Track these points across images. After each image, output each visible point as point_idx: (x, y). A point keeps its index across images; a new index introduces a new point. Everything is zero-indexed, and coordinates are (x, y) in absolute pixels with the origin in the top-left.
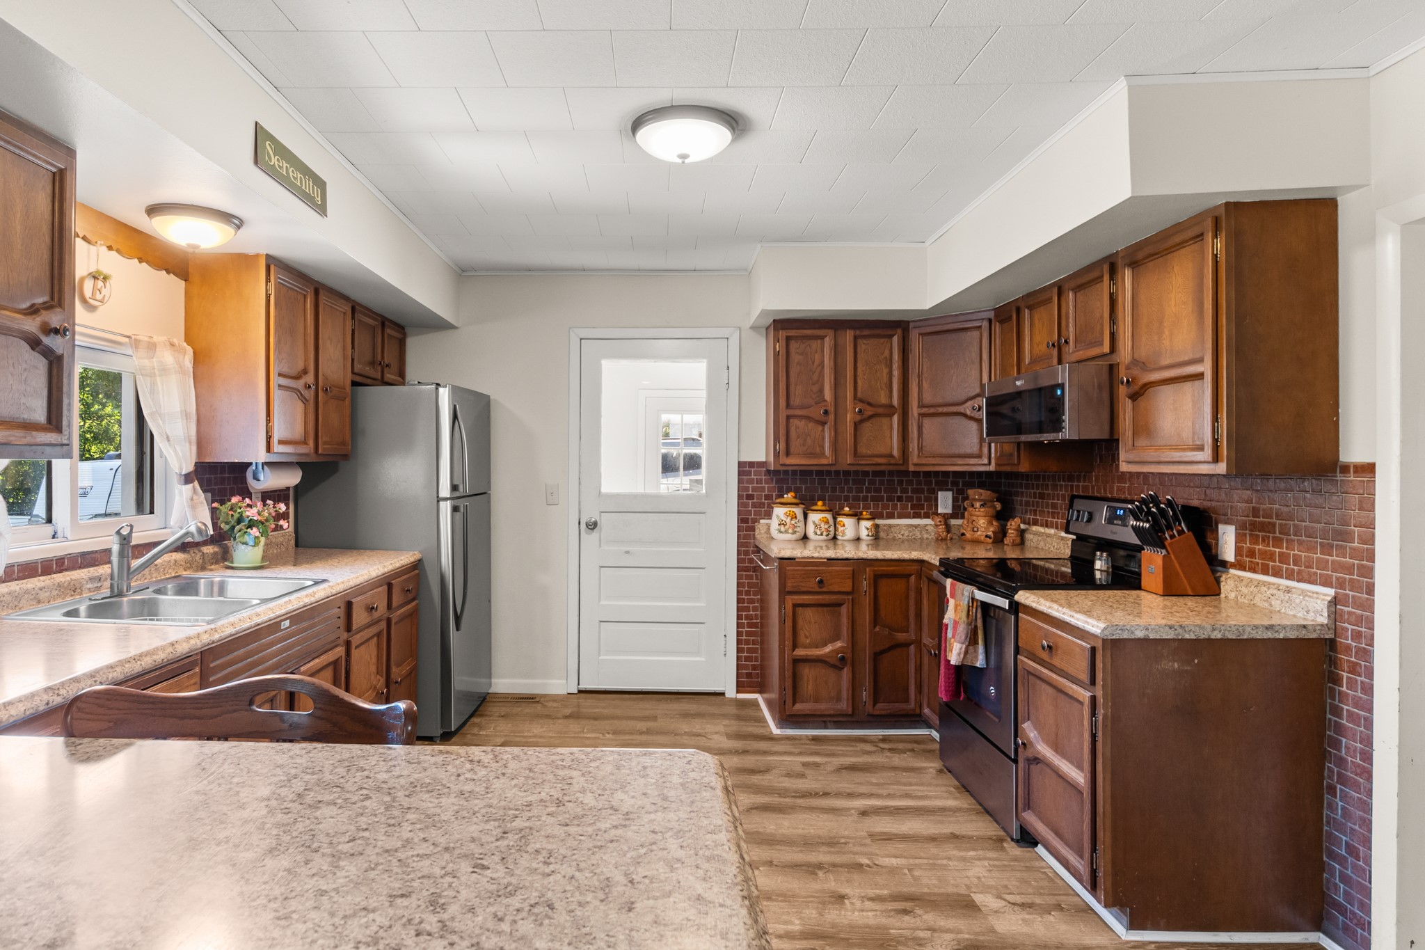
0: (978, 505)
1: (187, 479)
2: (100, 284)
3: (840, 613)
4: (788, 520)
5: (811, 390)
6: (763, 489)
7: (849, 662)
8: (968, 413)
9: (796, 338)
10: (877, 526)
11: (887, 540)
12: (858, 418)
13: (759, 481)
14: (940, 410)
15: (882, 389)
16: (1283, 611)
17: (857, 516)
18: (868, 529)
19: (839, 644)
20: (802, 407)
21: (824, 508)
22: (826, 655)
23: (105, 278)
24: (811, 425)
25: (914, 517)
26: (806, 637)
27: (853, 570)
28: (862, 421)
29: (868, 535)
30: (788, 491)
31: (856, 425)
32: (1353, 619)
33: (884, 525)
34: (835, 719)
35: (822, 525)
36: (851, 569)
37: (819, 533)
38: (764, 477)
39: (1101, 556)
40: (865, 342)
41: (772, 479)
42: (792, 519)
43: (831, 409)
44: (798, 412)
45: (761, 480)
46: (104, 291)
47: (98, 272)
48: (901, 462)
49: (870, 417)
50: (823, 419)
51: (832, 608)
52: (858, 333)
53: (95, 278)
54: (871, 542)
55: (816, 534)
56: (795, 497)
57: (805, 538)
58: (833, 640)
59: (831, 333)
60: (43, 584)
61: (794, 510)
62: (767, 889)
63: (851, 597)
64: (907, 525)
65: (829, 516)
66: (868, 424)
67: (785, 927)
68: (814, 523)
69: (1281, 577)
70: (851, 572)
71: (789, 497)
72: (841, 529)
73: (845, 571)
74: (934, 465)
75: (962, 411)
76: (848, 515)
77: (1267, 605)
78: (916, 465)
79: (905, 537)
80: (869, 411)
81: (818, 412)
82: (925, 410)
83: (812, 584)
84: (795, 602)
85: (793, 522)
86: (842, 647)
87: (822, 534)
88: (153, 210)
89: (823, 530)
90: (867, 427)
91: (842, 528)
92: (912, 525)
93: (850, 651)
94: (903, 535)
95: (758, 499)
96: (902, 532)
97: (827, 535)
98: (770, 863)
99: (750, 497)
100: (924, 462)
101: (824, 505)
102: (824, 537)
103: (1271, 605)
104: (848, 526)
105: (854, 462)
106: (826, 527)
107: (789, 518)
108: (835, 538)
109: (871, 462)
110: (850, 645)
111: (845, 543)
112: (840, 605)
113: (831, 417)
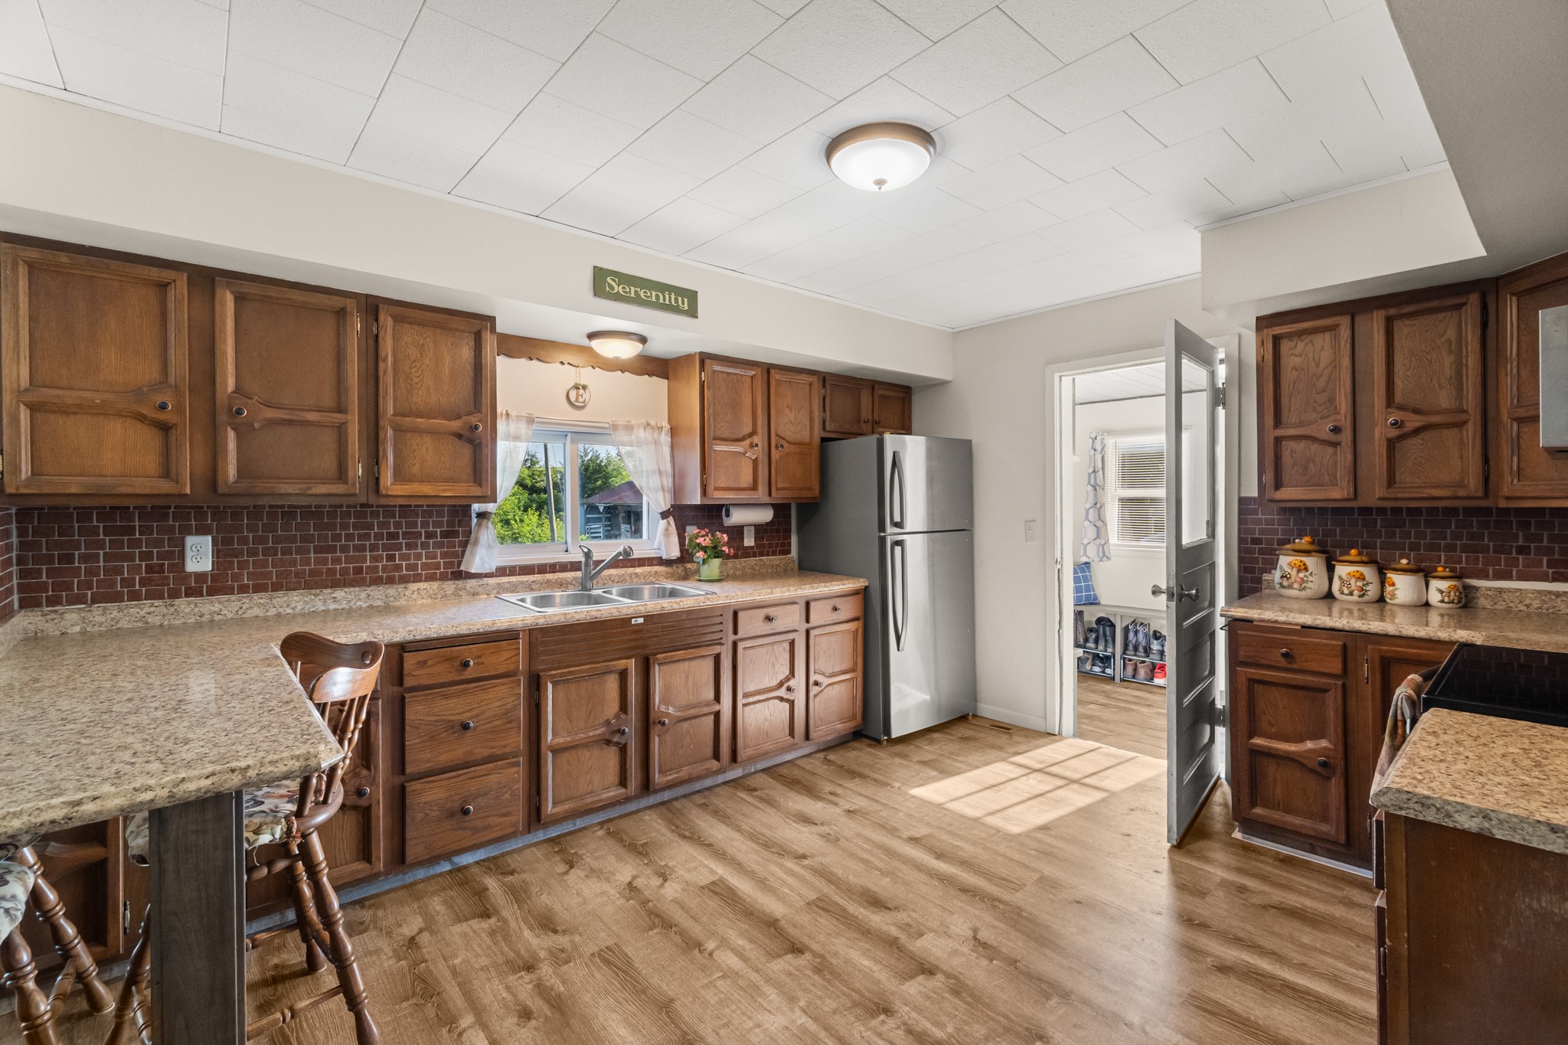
1: (664, 515)
2: (581, 391)
3: (1324, 702)
4: (1294, 572)
5: (1315, 402)
6: (1275, 532)
7: (1339, 771)
9: (1290, 336)
10: (1466, 587)
11: (1494, 612)
12: (1394, 433)
13: (1270, 522)
15: (1441, 387)
17: (1426, 574)
18: (1441, 592)
19: (1324, 743)
20: (1300, 425)
21: (1358, 559)
22: (1299, 754)
23: (584, 387)
24: (1315, 447)
25: (1554, 580)
26: (1271, 725)
27: (1345, 647)
28: (1402, 437)
29: (1442, 601)
30: (1301, 536)
31: (1391, 444)
33: (1490, 589)
34: (1329, 846)
35: (1353, 581)
36: (1341, 643)
37: (1346, 591)
38: (1277, 517)
40: (1407, 323)
41: (1289, 519)
42: (1299, 571)
43: (1346, 424)
44: (1292, 432)
45: (1273, 520)
46: (584, 396)
47: (576, 384)
48: (1480, 494)
49: (1417, 431)
50: (1333, 438)
51: (1311, 694)
52: (1392, 312)
53: (578, 388)
54: (1454, 612)
56: (1312, 543)
57: (1329, 596)
58: (1314, 737)
59: (1344, 322)
60: (535, 579)
61: (1304, 559)
62: (970, 983)
63: (1340, 683)
64: (1538, 592)
65: (1369, 572)
66: (1414, 443)
67: (928, 1025)
68: (1340, 578)
70: (1340, 648)
71: (1304, 542)
72: (1389, 589)
73: (1327, 645)
74: (1538, 498)
76: (1405, 571)
78: (1507, 498)
79: (1532, 610)
80: (1413, 421)
81: (1323, 430)
82: (1521, 412)
83: (1276, 656)
84: (1250, 676)
85: (1301, 575)
86: (1325, 748)
87: (1351, 594)
88: (592, 336)
89: (1353, 588)
90: (1413, 448)
91: (1391, 588)
92: (1550, 592)
93: (1340, 755)
94: (1528, 606)
95: (1267, 544)
96: (1527, 602)
97: (1360, 596)
98: (1013, 962)
99: (1256, 541)
100: (1520, 494)
101: (1360, 554)
102: (1355, 598)
104: (1403, 587)
105: (1386, 495)
106: (1360, 584)
107: (1295, 569)
108: (1381, 600)
109: (1418, 495)
110: (1341, 748)
111: (1396, 609)
112: (1324, 691)
113: (1346, 437)
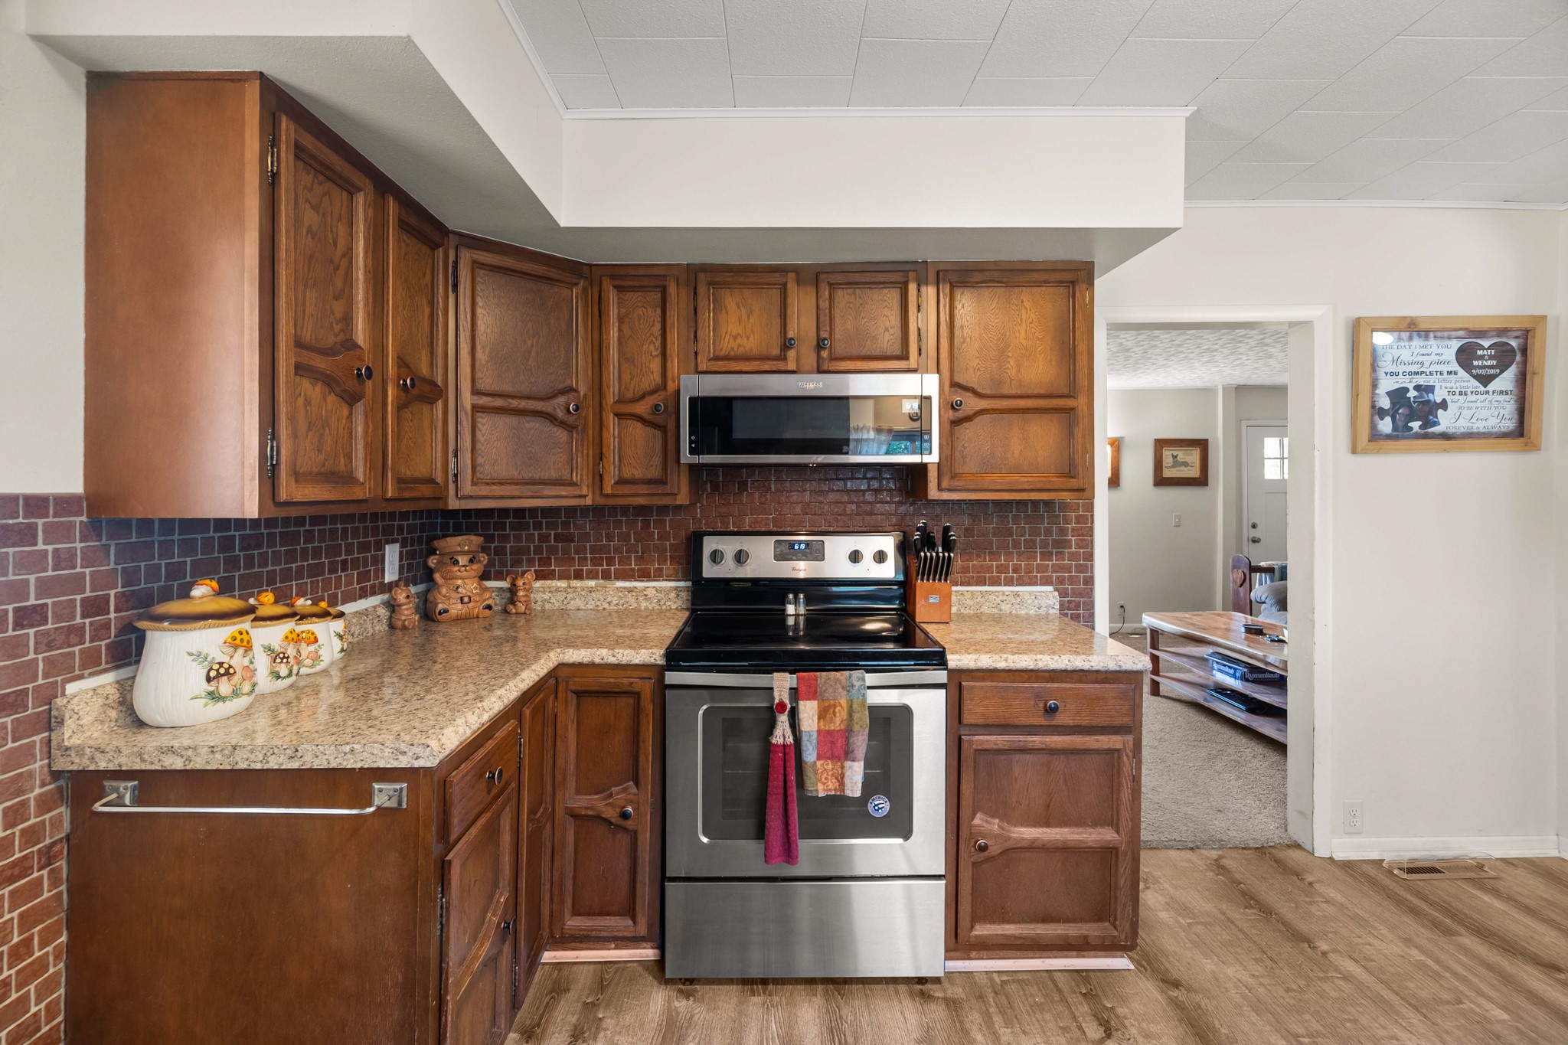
0: (463, 560)
4: (237, 658)
5: (332, 312)
6: (76, 584)
8: (560, 414)
12: (401, 398)
14: (499, 402)
15: (423, 346)
16: (1014, 612)
20: (318, 349)
24: (331, 398)
25: (361, 597)
28: (404, 406)
32: (1072, 605)
35: (290, 650)
37: (284, 671)
38: (78, 545)
39: (796, 598)
40: (405, 238)
41: (107, 548)
42: (245, 654)
44: (317, 360)
45: (72, 553)
48: (445, 493)
49: (413, 401)
50: (359, 386)
52: (403, 213)
55: (278, 677)
56: (219, 593)
61: (246, 626)
64: (355, 615)
66: (407, 414)
68: (269, 649)
69: (1000, 585)
71: (209, 594)
74: (502, 497)
75: (549, 410)
77: (996, 611)
78: (466, 498)
80: (416, 388)
81: (350, 369)
82: (484, 401)
85: (247, 661)
87: (290, 675)
89: (292, 662)
90: (406, 420)
91: (312, 648)
92: (360, 613)
94: (353, 636)
95: (58, 618)
96: (352, 630)
100: (485, 493)
102: (291, 680)
103: (1001, 610)
105: (396, 494)
106: (296, 653)
107: (239, 652)
